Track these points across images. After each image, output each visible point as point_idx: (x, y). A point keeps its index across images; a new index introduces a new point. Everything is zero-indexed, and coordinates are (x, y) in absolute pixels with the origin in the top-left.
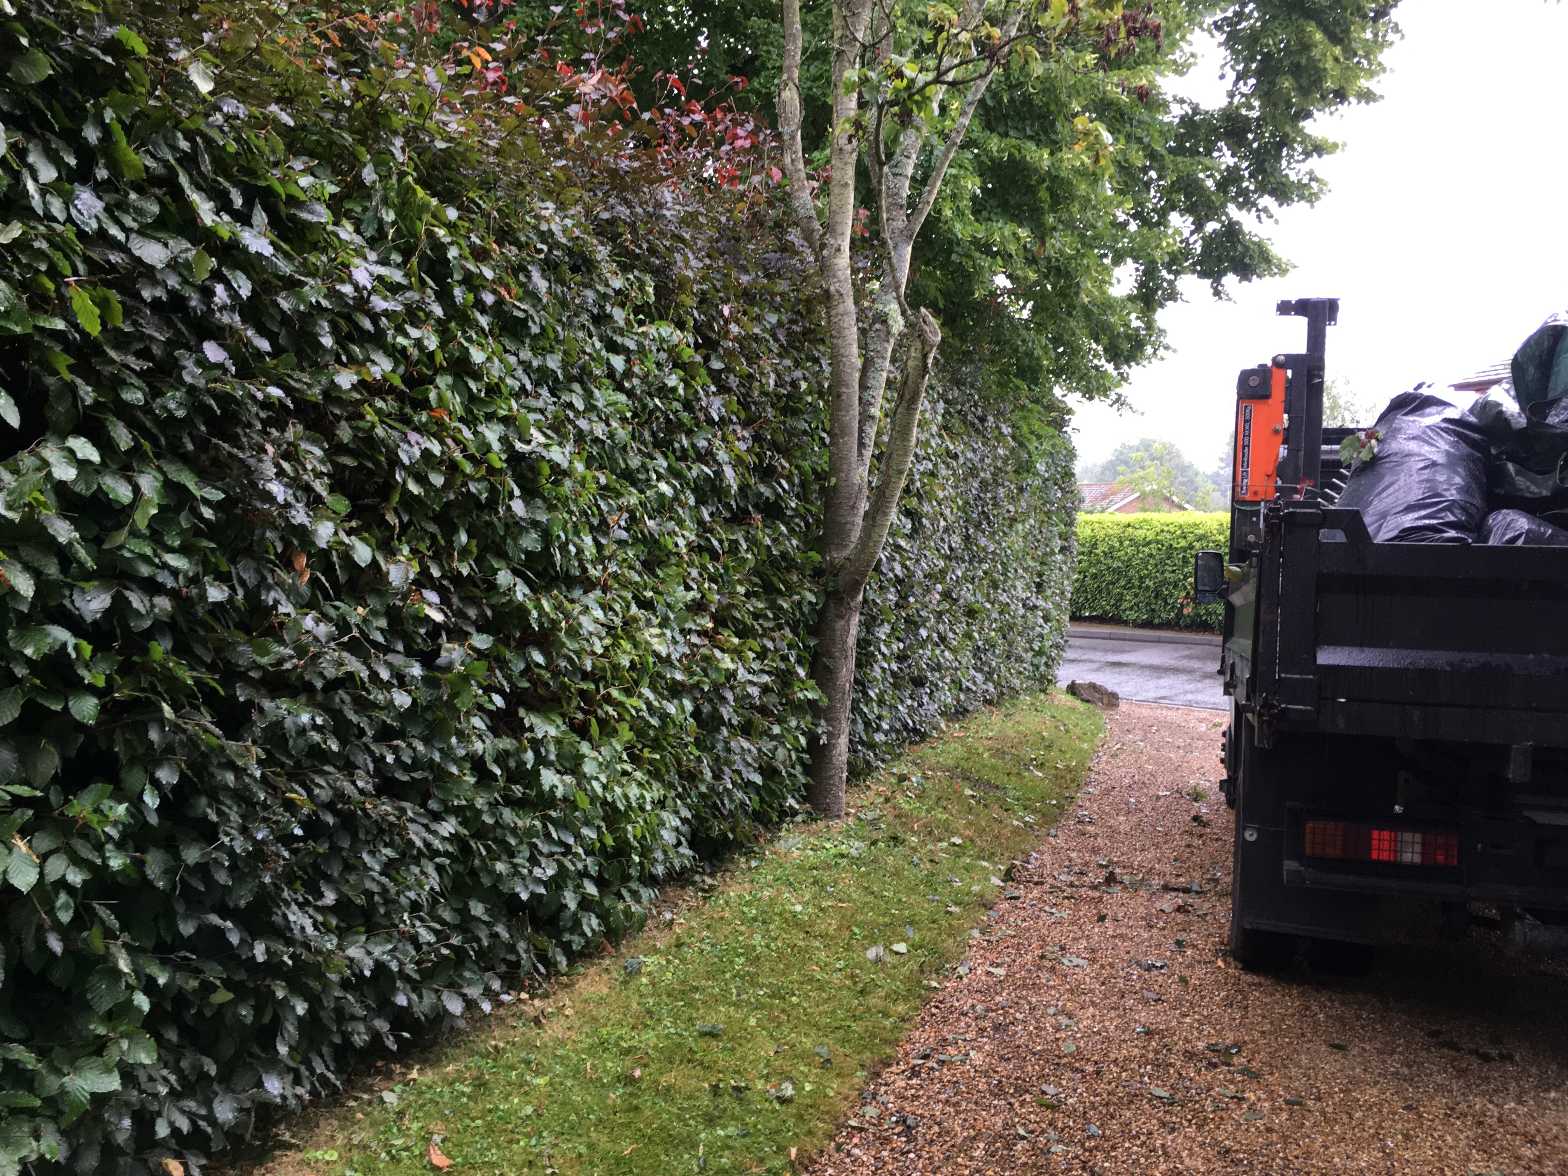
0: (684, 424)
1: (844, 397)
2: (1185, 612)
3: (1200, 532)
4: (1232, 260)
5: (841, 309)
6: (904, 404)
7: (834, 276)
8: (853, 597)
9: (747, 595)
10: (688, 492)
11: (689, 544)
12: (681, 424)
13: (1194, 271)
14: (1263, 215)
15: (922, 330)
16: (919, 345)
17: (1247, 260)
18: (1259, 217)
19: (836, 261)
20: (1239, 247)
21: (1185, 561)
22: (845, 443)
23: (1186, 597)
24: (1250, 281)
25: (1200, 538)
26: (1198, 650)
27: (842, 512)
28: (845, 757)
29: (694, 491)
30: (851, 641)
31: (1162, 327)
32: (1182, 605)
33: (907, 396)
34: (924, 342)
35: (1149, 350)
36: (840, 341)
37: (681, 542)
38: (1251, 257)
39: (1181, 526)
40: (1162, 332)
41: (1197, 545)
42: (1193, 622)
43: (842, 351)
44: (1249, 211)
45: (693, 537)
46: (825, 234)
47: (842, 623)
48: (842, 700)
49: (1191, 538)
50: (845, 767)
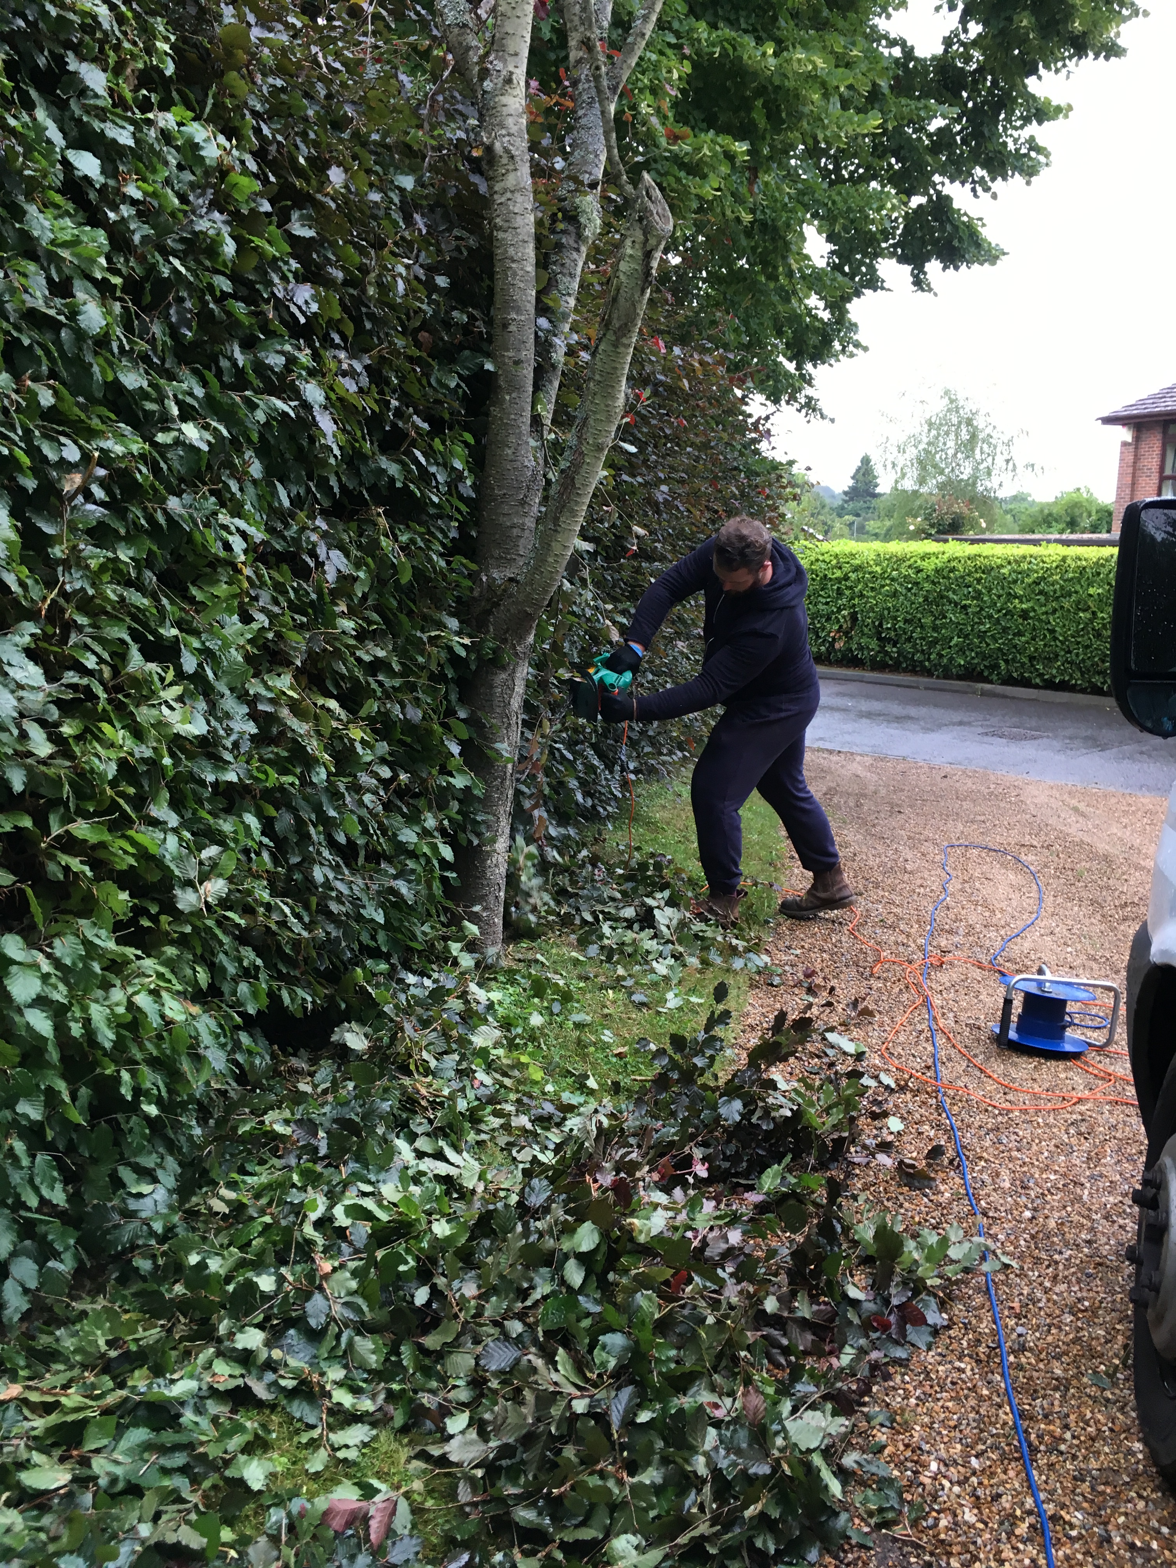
0: (238, 323)
1: (512, 328)
2: (837, 646)
3: (857, 562)
4: (935, 242)
5: (511, 180)
6: (610, 336)
7: (502, 126)
8: (522, 638)
9: (361, 636)
10: (248, 454)
11: (251, 548)
12: (232, 325)
13: (893, 255)
14: (979, 189)
15: (646, 210)
16: (639, 235)
17: (956, 243)
18: (974, 190)
19: (504, 100)
20: (949, 227)
21: (840, 593)
22: (513, 402)
23: (838, 631)
24: (956, 268)
25: (856, 569)
26: (851, 687)
27: (506, 509)
28: (503, 870)
29: (263, 451)
30: (516, 703)
31: (854, 320)
32: (834, 639)
33: (616, 324)
34: (647, 231)
35: (837, 346)
36: (508, 236)
37: (238, 545)
38: (961, 240)
39: (836, 556)
40: (853, 327)
41: (853, 576)
42: (844, 656)
43: (511, 251)
44: (963, 183)
45: (258, 535)
46: (487, 54)
47: (503, 676)
48: (501, 789)
49: (847, 568)
50: (503, 883)
